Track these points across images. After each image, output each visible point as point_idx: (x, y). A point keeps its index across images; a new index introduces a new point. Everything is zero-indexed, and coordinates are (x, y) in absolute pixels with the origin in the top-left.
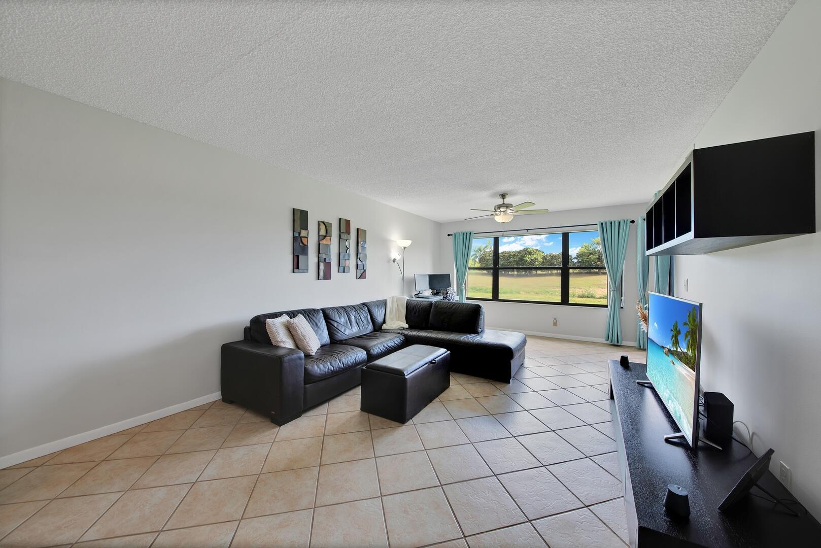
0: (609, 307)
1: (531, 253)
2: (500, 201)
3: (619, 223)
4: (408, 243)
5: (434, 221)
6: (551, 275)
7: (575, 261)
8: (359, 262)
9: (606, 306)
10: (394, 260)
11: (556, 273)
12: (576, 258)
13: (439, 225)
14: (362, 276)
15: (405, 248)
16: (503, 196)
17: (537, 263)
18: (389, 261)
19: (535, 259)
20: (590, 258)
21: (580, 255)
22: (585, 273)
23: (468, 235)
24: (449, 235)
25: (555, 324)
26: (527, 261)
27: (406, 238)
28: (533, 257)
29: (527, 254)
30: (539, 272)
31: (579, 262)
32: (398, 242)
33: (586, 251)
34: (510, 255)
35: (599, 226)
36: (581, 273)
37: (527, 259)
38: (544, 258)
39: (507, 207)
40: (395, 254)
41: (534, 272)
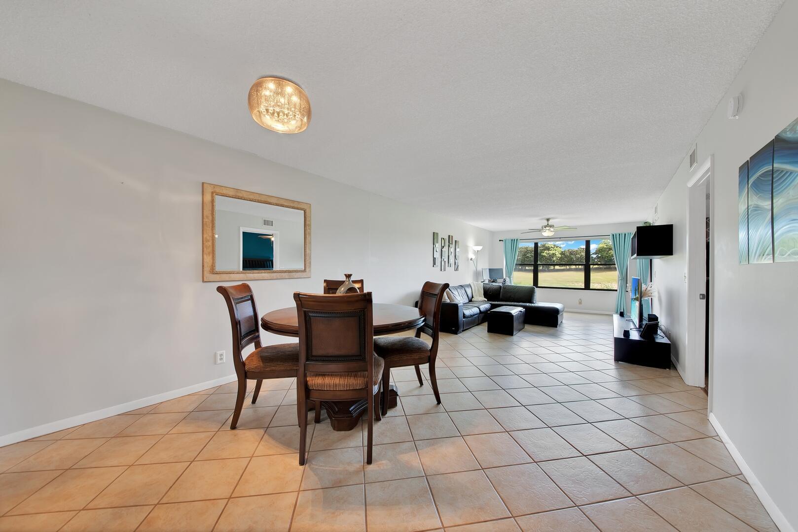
0: (618, 291)
1: (549, 248)
2: (545, 223)
3: (625, 235)
4: (480, 248)
5: (489, 231)
6: (570, 270)
7: (594, 256)
8: (456, 261)
9: (616, 290)
10: (471, 259)
11: (574, 269)
12: (595, 253)
13: (492, 233)
14: (456, 269)
15: (478, 251)
16: (548, 220)
17: (555, 259)
18: (468, 259)
19: (553, 254)
20: (610, 253)
21: (599, 251)
22: (605, 268)
23: (515, 240)
24: (500, 241)
25: (580, 303)
26: (544, 256)
27: (477, 244)
28: (551, 252)
29: (545, 250)
30: (557, 267)
31: (598, 257)
32: (472, 248)
33: (605, 247)
34: (528, 250)
35: (611, 237)
36: (601, 268)
37: (544, 254)
38: (562, 253)
39: (551, 227)
40: (471, 255)
41: (552, 267)
